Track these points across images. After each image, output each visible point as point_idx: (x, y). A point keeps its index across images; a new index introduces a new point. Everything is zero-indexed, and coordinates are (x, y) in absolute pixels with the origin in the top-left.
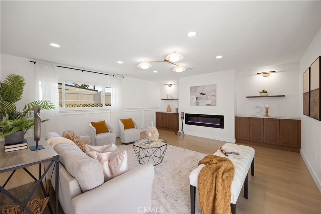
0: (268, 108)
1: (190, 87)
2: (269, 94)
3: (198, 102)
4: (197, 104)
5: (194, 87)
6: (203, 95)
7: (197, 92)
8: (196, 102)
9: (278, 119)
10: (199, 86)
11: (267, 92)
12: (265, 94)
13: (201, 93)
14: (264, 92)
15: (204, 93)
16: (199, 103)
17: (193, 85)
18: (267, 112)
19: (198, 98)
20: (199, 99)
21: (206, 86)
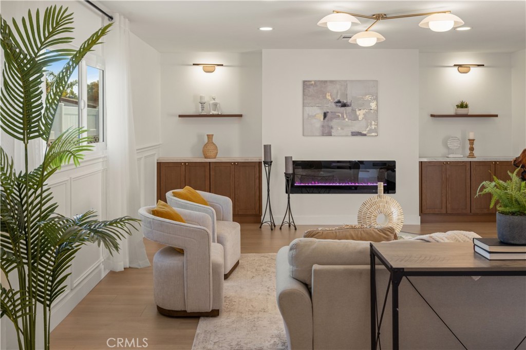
0: (474, 140)
1: (304, 82)
2: (471, 111)
3: (328, 126)
4: (327, 132)
5: (315, 81)
6: (343, 108)
7: (325, 97)
8: (323, 126)
9: (492, 162)
10: (332, 82)
11: (469, 105)
12: (462, 111)
13: (339, 102)
14: (463, 106)
15: (345, 101)
16: (332, 128)
17: (313, 77)
18: (472, 149)
19: (329, 115)
20: (331, 119)
21: (352, 81)
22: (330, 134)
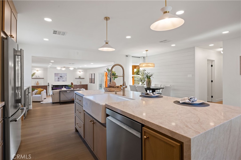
1: (55, 73)
7: (58, 76)
10: (59, 73)
12: (80, 78)
14: (80, 77)
15: (62, 76)
18: (81, 83)
19: (59, 78)
21: (63, 73)
22: (59, 81)
